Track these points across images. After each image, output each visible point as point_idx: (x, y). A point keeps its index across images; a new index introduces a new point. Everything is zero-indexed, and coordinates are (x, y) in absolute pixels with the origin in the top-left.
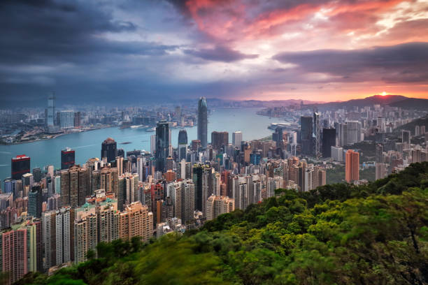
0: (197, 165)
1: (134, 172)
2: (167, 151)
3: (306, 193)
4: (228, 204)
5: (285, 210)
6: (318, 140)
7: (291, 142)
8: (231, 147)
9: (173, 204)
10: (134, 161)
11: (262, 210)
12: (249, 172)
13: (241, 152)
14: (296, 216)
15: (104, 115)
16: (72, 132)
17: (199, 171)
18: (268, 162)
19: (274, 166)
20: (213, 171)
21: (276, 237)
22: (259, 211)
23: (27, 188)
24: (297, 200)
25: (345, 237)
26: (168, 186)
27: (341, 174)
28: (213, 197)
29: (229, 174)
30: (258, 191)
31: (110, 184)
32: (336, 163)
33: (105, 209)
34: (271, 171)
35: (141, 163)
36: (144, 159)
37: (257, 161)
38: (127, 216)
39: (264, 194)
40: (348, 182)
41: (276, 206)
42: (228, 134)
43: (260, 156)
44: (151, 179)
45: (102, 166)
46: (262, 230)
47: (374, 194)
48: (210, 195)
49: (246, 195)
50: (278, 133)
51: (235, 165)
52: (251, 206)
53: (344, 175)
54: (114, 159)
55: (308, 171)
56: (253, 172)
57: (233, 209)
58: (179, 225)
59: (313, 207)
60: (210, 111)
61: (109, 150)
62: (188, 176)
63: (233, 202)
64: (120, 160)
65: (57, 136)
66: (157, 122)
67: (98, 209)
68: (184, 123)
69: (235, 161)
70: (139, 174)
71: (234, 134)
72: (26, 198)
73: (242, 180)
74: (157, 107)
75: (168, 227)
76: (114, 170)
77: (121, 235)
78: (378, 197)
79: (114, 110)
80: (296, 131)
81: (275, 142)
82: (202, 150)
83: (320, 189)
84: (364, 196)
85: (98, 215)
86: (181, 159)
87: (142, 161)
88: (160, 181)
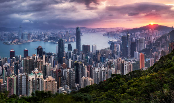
0: (76, 62)
1: (49, 63)
2: (63, 54)
3: (125, 75)
4: (91, 81)
5: (116, 84)
6: (129, 49)
7: (118, 50)
8: (92, 53)
9: (66, 79)
10: (50, 57)
11: (106, 84)
12: (100, 66)
13: (96, 56)
14: (121, 86)
15: (38, 35)
16: (27, 42)
17: (77, 65)
18: (108, 61)
19: (111, 63)
20: (84, 65)
21: (112, 95)
22: (105, 85)
23: (14, 63)
24: (121, 79)
25: (140, 92)
26: (64, 70)
27: (138, 65)
28: (84, 78)
29: (91, 67)
30: (104, 75)
31: (40, 67)
32: (136, 60)
33: (38, 77)
34: (109, 65)
35: (52, 59)
36: (53, 57)
37: (103, 60)
38: (47, 82)
39: (107, 77)
40: (141, 69)
41: (112, 82)
42: (90, 46)
43: (105, 58)
44: (56, 67)
45: (37, 58)
46: (106, 93)
47: (150, 73)
48: (82, 76)
49: (99, 77)
50: (112, 45)
51: (93, 62)
52: (101, 82)
53: (139, 66)
54: (42, 56)
55: (125, 65)
56: (102, 66)
57: (93, 84)
58: (69, 89)
59: (128, 82)
60: (81, 34)
61: (40, 51)
62: (72, 67)
63: (93, 80)
64: (44, 56)
65: (22, 43)
66: (59, 39)
67: (36, 76)
68: (70, 40)
69: (93, 60)
70: (51, 64)
71: (93, 46)
72: (13, 66)
73: (97, 70)
74: (59, 31)
75: (64, 89)
76: (42, 60)
77: (44, 89)
78: (151, 74)
79: (42, 33)
80: (120, 44)
81: (111, 50)
82: (78, 54)
83: (130, 73)
84: (147, 75)
85: (36, 79)
86: (69, 58)
87: (52, 58)
88: (60, 68)
